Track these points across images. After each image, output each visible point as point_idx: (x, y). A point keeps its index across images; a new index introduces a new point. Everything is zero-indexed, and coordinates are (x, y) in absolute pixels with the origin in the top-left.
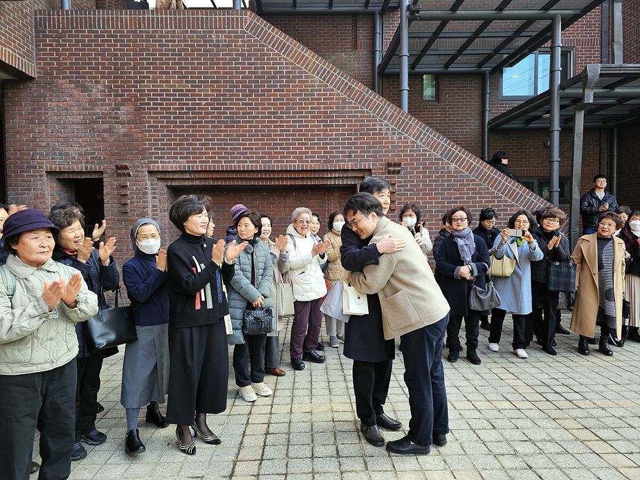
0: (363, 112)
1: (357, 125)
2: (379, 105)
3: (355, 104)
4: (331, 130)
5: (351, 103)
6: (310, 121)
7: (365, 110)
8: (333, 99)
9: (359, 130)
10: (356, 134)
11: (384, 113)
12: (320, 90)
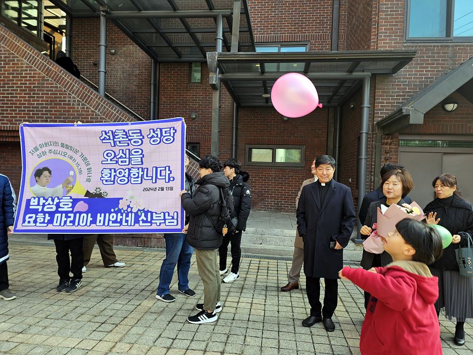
0: (57, 87)
1: (52, 97)
2: (69, 82)
3: (51, 81)
4: (33, 101)
5: (48, 80)
6: (19, 94)
7: (59, 85)
8: (35, 77)
9: (54, 101)
10: (51, 104)
11: (72, 88)
12: (27, 70)
